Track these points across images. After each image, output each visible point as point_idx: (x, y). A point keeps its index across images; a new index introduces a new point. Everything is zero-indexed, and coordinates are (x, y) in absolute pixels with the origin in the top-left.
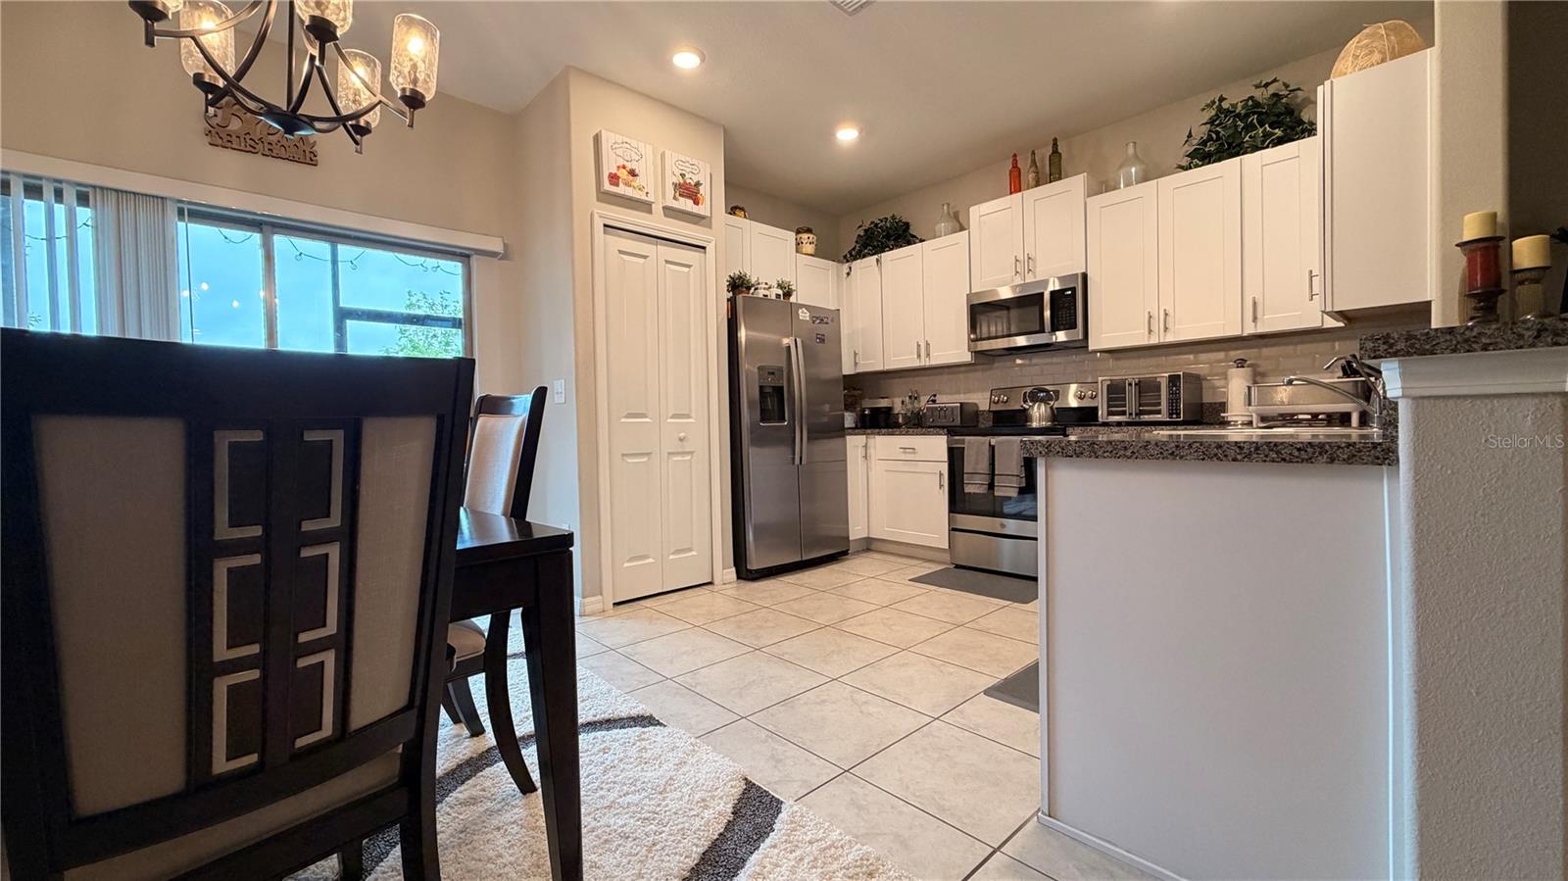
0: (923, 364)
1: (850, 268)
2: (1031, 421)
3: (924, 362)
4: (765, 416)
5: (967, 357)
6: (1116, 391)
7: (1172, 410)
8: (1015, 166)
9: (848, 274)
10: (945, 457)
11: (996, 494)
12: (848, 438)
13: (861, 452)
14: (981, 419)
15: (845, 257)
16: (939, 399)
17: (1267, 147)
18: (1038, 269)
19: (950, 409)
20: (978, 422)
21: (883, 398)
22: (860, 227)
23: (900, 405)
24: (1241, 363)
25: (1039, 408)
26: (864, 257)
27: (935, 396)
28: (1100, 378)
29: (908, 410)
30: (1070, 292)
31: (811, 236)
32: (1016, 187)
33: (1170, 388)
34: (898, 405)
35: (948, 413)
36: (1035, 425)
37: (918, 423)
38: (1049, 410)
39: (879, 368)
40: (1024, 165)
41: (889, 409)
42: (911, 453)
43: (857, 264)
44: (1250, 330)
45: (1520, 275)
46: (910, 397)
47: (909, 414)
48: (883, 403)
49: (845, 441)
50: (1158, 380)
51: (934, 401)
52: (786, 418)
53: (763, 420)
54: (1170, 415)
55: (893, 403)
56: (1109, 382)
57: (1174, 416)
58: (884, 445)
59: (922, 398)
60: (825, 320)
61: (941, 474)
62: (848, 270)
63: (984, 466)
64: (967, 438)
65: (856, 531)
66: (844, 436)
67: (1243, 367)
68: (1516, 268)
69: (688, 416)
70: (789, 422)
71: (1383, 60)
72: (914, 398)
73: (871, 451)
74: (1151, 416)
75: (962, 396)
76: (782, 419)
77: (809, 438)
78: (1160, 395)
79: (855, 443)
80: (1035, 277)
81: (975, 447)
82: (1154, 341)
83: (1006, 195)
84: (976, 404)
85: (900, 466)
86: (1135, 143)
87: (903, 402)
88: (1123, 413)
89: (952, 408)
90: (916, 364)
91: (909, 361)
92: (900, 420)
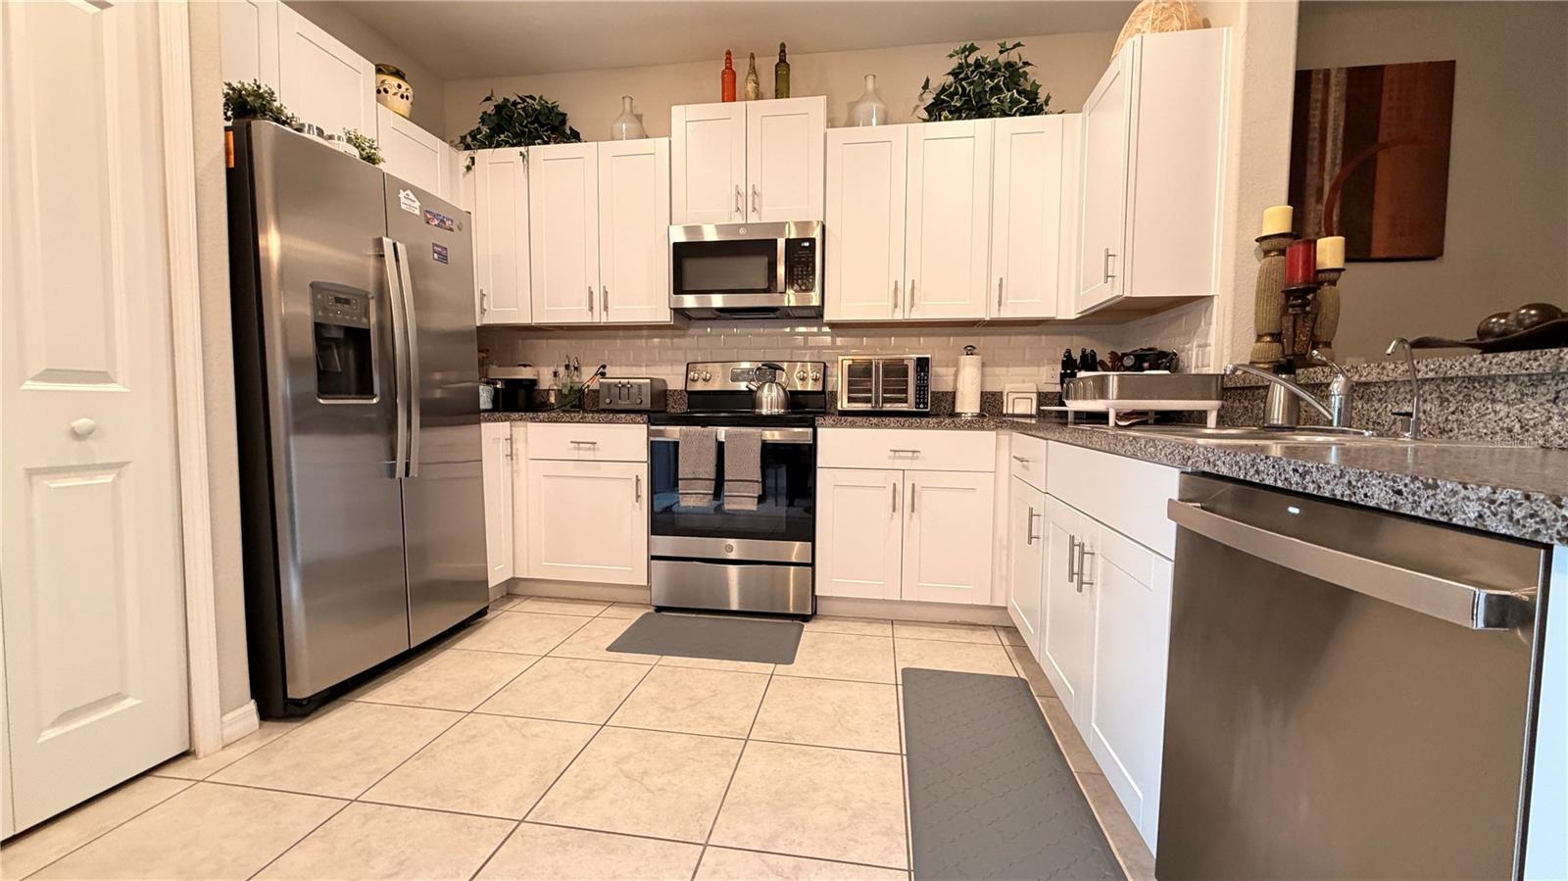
0: (596, 320)
1: (473, 159)
2: (761, 407)
3: (599, 318)
4: (327, 383)
5: (665, 316)
6: (859, 375)
7: (919, 398)
8: (729, 67)
9: (469, 168)
10: (644, 455)
11: (727, 507)
12: (483, 425)
13: (503, 448)
14: (670, 402)
15: (464, 138)
16: (609, 371)
17: (1014, 115)
18: (763, 209)
19: (635, 386)
20: (666, 405)
21: (525, 366)
22: (488, 99)
23: (551, 377)
24: (970, 350)
25: (770, 390)
26: (498, 145)
27: (604, 367)
28: (841, 358)
29: (564, 385)
30: (807, 244)
31: (404, 85)
32: (729, 94)
33: (918, 373)
34: (546, 379)
35: (634, 391)
36: (765, 411)
37: (580, 404)
38: (781, 393)
39: (525, 320)
40: (741, 67)
41: (533, 382)
42: (589, 449)
43: (483, 155)
44: (994, 314)
45: (1323, 275)
46: (567, 367)
47: (565, 391)
48: (525, 374)
49: (480, 428)
50: (905, 363)
51: (603, 375)
52: (377, 389)
53: (323, 392)
54: (917, 404)
55: (538, 375)
56: (851, 362)
57: (922, 406)
58: (539, 437)
59: (583, 369)
60: (448, 223)
61: (638, 480)
62: (468, 162)
63: (709, 470)
64: (669, 428)
65: (497, 574)
66: (479, 423)
67: (972, 354)
68: (1318, 268)
69: (104, 377)
70: (382, 396)
71: (1182, 29)
72: (573, 368)
73: (519, 446)
74: (896, 405)
75: (644, 369)
76: (366, 390)
77: (422, 426)
78: (907, 381)
79: (494, 433)
80: (760, 219)
81: (694, 442)
82: (898, 316)
83: (718, 102)
84: (664, 381)
85: (569, 469)
86: (875, 76)
87: (555, 374)
88: (868, 400)
89: (639, 386)
90: (586, 318)
91: (576, 314)
92: (552, 400)
